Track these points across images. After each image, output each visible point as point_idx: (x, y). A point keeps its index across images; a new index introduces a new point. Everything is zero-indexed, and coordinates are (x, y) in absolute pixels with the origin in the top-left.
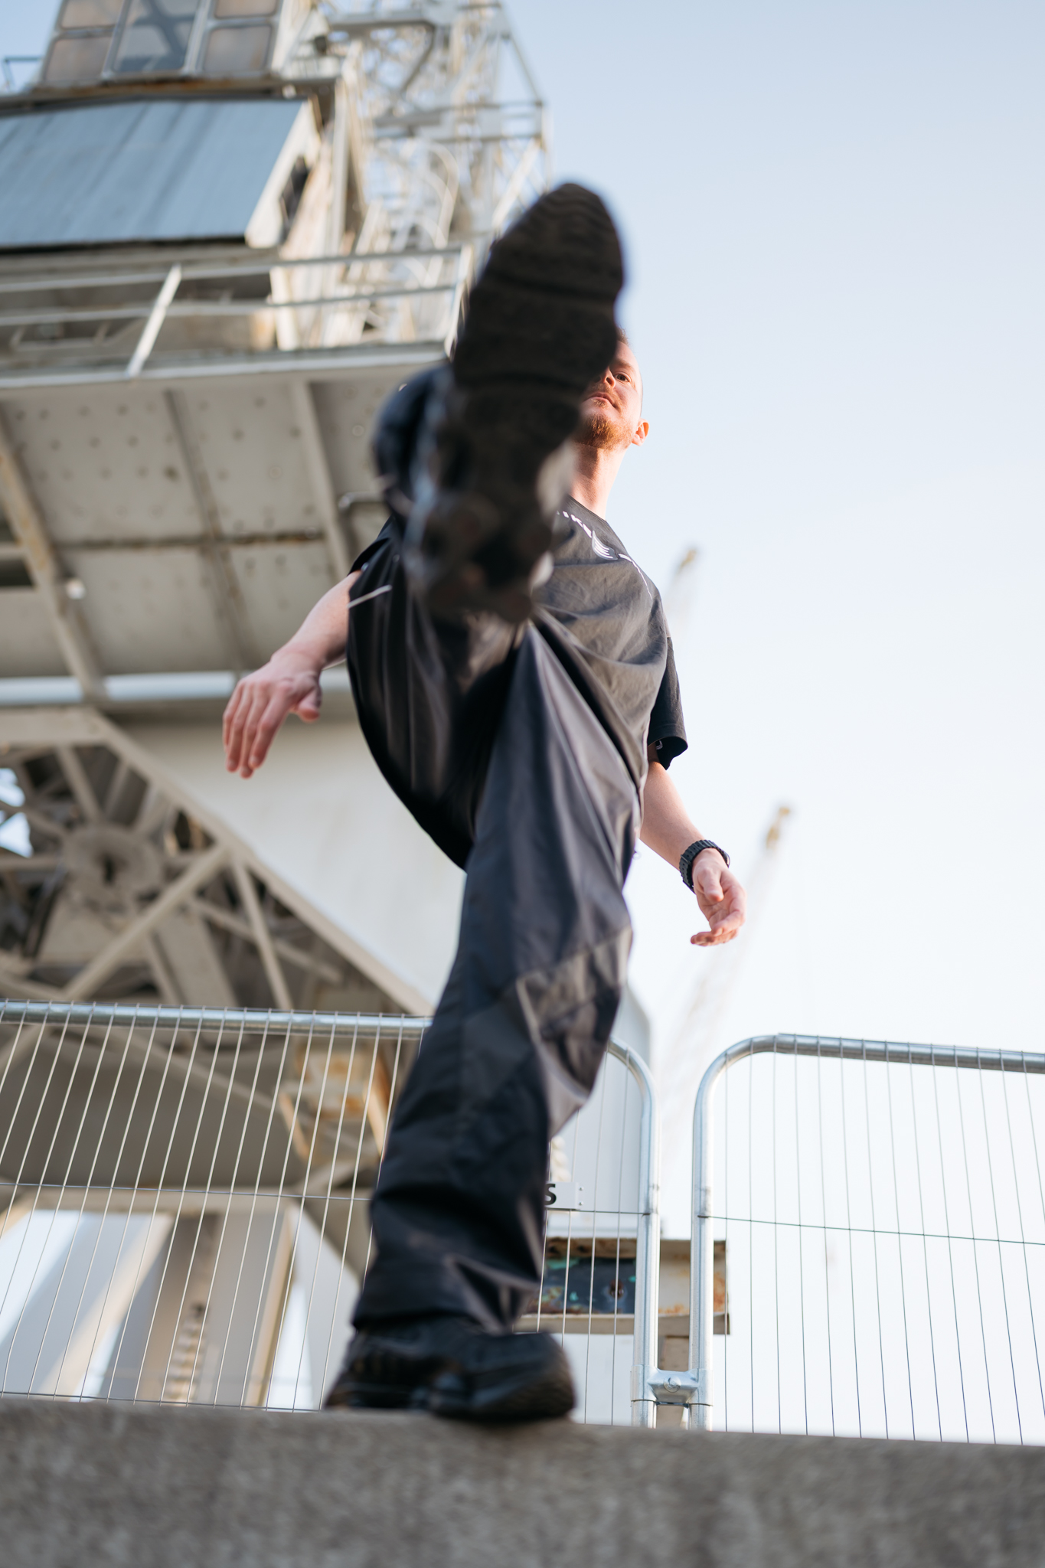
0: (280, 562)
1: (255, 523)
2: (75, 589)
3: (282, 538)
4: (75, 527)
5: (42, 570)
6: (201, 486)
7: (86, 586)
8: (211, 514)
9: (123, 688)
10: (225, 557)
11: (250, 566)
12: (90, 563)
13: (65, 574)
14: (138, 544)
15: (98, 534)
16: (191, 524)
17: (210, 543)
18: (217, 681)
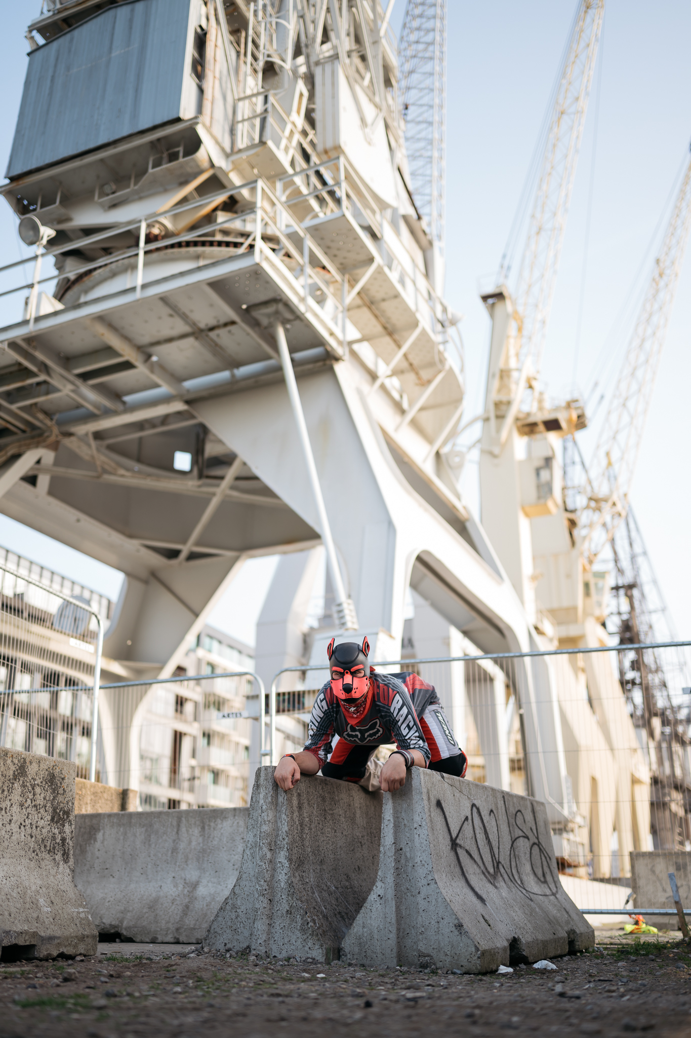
0: (230, 332)
1: (212, 322)
2: (154, 359)
3: (226, 325)
4: (145, 340)
5: (137, 360)
6: (184, 317)
7: (157, 356)
8: (193, 324)
10: (207, 336)
11: (218, 336)
12: (156, 350)
13: (149, 356)
14: (170, 340)
15: (154, 340)
16: (187, 329)
17: (199, 333)
18: (225, 375)
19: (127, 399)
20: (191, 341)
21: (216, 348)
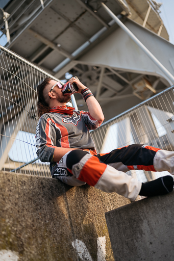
0: (83, 19)
1: (76, 16)
2: (59, 45)
3: (81, 15)
4: (52, 37)
5: (53, 46)
6: (64, 17)
8: (68, 20)
9: (75, 54)
10: (75, 25)
11: (79, 23)
12: (58, 40)
13: (56, 44)
14: (62, 33)
15: (56, 35)
16: (67, 24)
17: (71, 24)
18: (87, 44)
19: (55, 70)
20: (70, 30)
21: (80, 30)
